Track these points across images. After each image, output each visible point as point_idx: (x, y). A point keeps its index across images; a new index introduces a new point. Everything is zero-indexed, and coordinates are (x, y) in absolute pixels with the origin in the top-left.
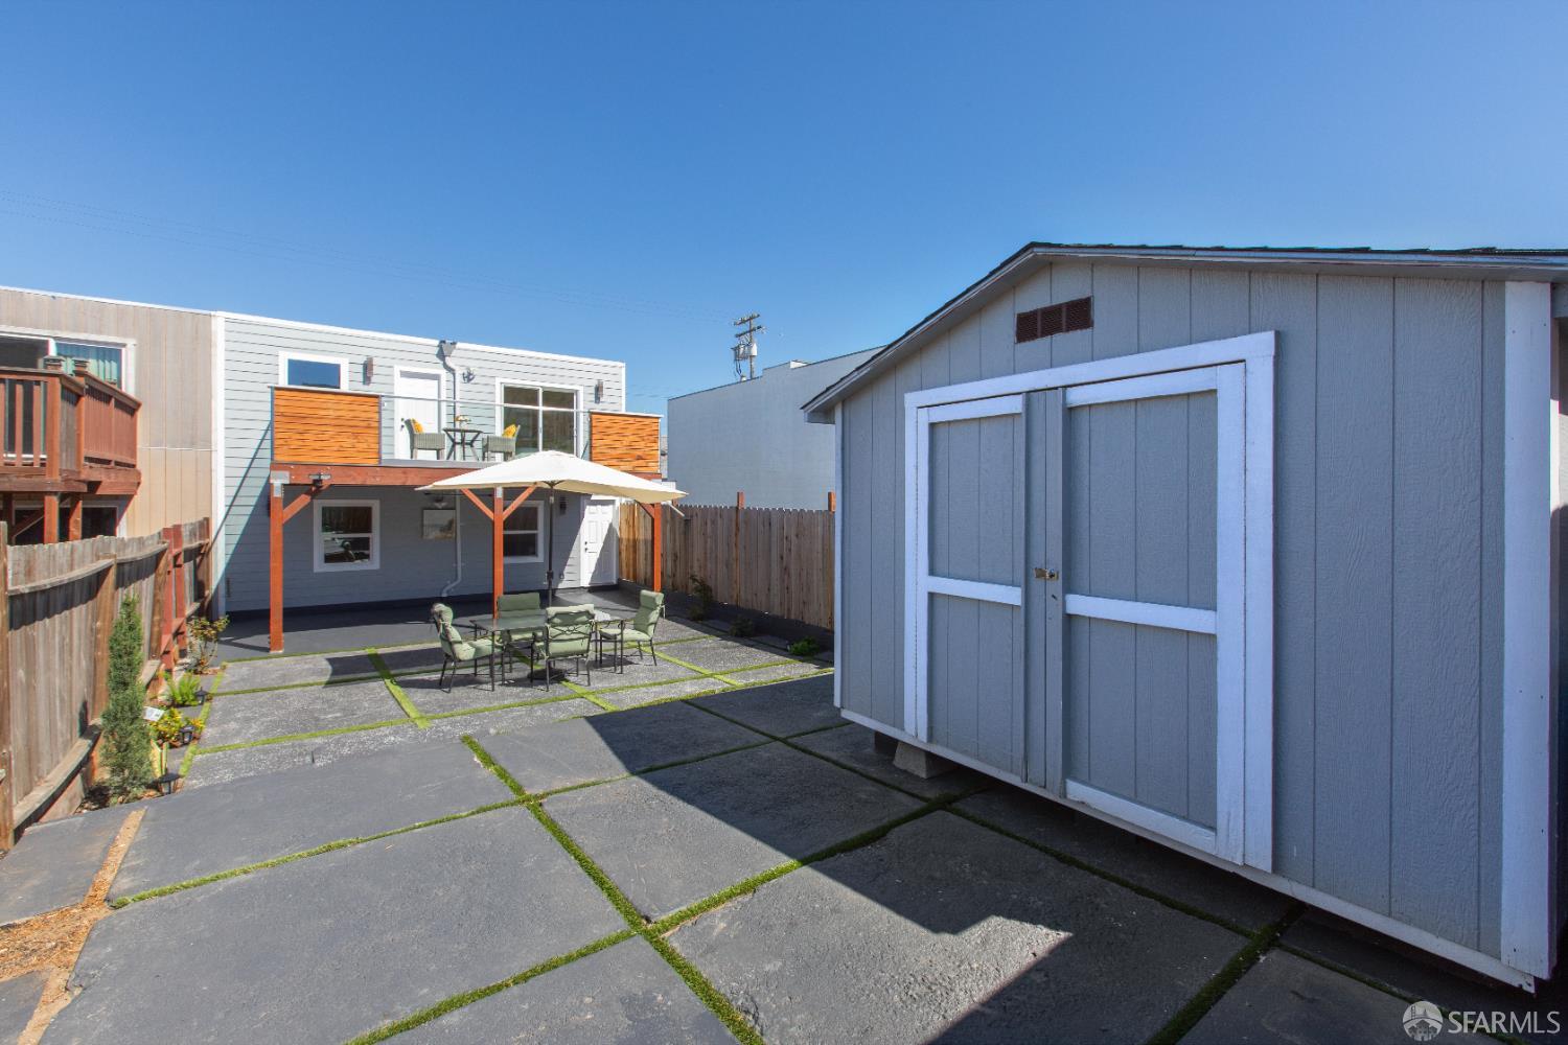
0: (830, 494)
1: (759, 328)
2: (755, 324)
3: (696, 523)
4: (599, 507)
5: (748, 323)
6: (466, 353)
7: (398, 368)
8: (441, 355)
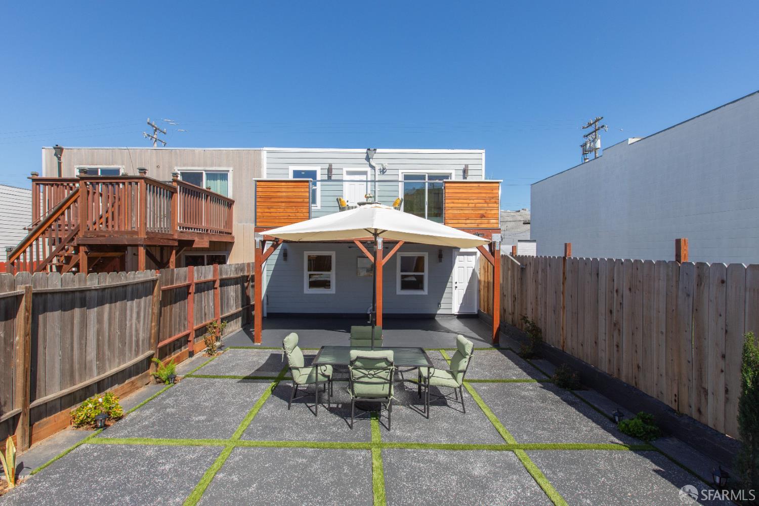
0: (678, 242)
1: (603, 127)
2: (598, 124)
3: (530, 272)
4: (466, 257)
5: (593, 126)
6: (384, 155)
7: (345, 170)
8: (368, 159)
